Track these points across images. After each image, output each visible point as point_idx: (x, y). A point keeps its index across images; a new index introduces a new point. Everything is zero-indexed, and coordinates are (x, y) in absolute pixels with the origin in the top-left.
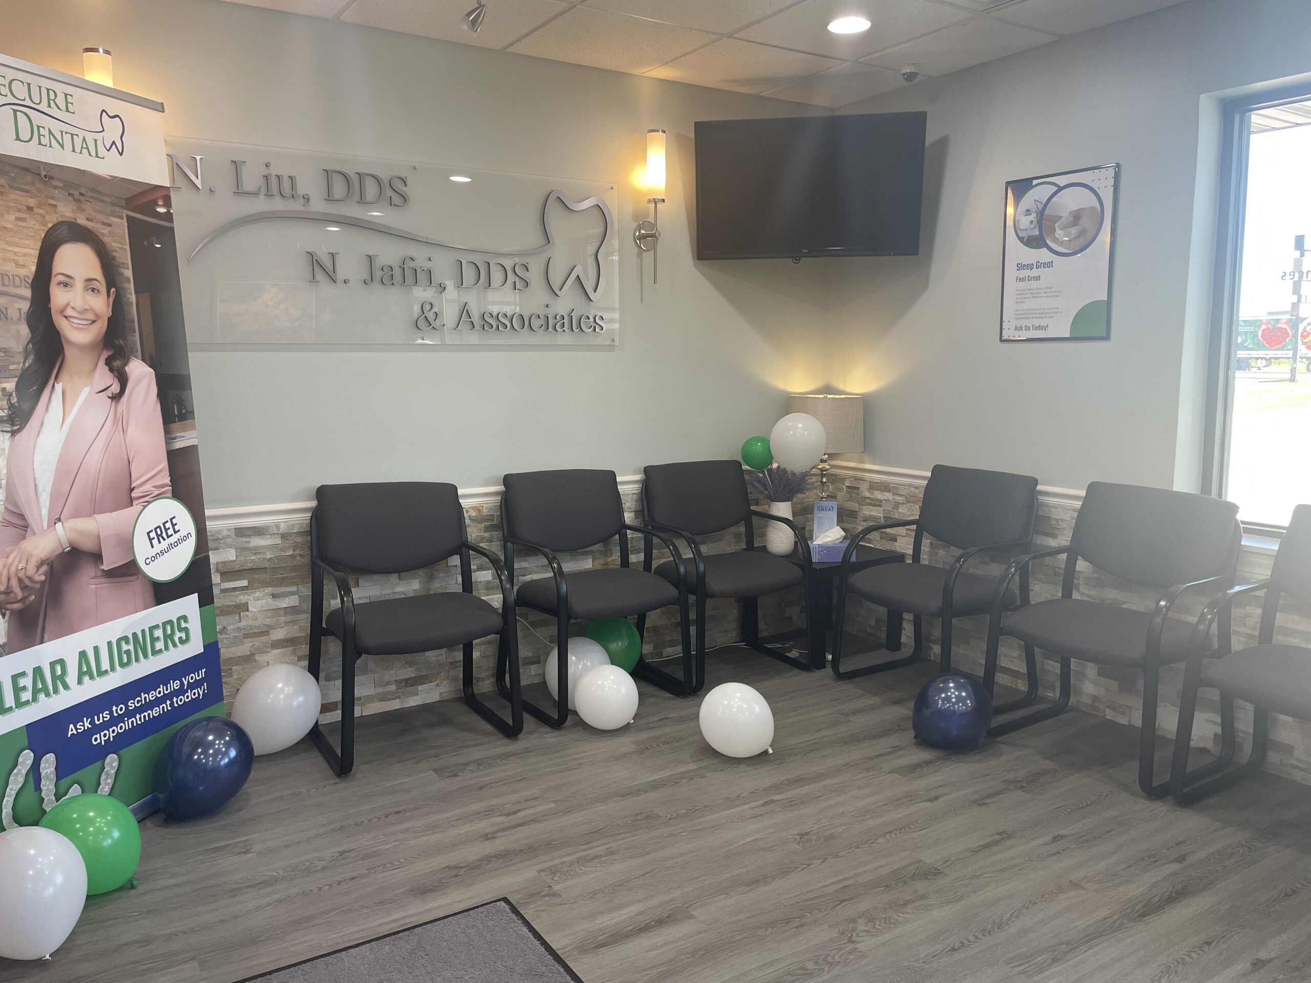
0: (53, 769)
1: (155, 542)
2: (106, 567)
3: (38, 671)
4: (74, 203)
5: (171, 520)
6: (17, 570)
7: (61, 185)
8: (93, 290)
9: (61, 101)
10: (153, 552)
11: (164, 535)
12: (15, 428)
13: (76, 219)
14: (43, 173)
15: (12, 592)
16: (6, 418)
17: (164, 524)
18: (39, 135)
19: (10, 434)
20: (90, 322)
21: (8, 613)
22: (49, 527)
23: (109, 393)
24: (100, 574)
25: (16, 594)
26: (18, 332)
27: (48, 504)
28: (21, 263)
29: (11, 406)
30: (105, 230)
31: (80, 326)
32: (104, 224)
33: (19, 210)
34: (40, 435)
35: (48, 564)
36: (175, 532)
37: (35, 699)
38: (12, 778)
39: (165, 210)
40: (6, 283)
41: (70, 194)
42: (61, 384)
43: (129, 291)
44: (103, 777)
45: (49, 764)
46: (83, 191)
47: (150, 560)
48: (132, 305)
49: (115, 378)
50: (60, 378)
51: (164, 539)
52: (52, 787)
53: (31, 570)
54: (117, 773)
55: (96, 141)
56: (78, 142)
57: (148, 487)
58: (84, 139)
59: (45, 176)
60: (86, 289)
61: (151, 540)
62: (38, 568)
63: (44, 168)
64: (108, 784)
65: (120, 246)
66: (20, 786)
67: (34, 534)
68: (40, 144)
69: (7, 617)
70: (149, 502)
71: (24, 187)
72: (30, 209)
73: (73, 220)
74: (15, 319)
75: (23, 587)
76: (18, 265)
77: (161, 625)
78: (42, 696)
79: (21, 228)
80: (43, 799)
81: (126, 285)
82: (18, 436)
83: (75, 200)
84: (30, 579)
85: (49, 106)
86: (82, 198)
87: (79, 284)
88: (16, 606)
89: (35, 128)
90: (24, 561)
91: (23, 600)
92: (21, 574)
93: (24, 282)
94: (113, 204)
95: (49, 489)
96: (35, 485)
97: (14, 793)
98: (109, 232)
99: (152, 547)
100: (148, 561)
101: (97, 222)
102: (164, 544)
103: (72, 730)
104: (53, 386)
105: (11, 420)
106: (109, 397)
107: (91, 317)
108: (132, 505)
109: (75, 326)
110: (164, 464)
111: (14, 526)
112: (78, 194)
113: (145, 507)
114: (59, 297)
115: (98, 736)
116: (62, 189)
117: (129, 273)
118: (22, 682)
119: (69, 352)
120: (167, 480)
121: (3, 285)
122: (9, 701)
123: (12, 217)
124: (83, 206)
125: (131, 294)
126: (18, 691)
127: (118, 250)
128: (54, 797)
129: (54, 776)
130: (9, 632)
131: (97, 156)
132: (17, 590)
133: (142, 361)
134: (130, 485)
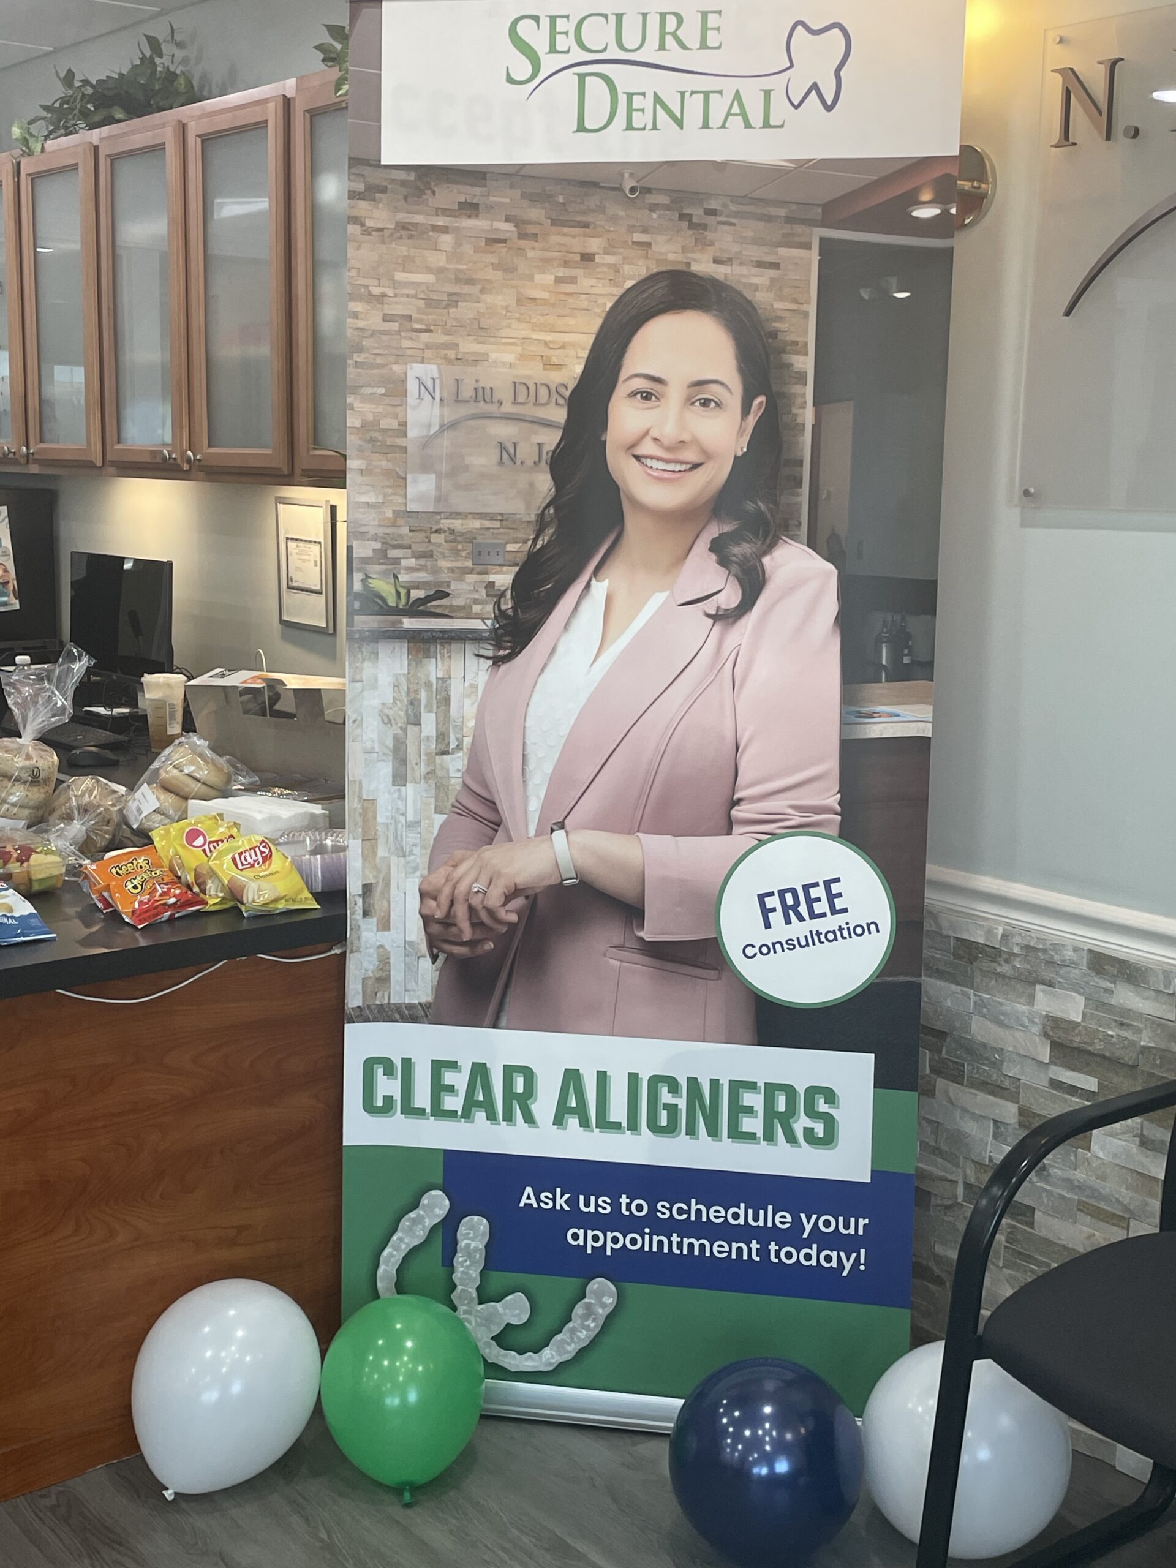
0: (481, 1246)
1: (776, 918)
2: (647, 934)
3: (480, 1071)
4: (689, 232)
5: (828, 884)
6: (469, 892)
7: (663, 199)
8: (706, 403)
9: (690, 33)
10: (769, 937)
11: (803, 909)
12: (501, 653)
13: (688, 264)
14: (628, 184)
15: (454, 925)
16: (486, 634)
17: (806, 888)
18: (630, 110)
19: (490, 662)
20: (689, 466)
21: (442, 957)
22: (540, 833)
23: (710, 606)
24: (632, 943)
25: (461, 931)
26: (531, 485)
27: (542, 794)
28: (555, 360)
29: (500, 615)
30: (760, 278)
31: (666, 475)
32: (760, 264)
33: (566, 264)
34: (546, 671)
35: (527, 897)
36: (834, 911)
37: (467, 1114)
38: (405, 1223)
39: (937, 211)
40: (521, 398)
41: (682, 217)
42: (606, 583)
43: (799, 401)
44: (579, 1310)
45: (474, 1233)
46: (713, 205)
47: (756, 950)
48: (804, 430)
49: (731, 578)
50: (603, 572)
51: (801, 919)
52: (475, 1273)
53: (494, 899)
54: (610, 1317)
55: (767, 94)
56: (719, 107)
57: (777, 804)
58: (737, 96)
59: (633, 190)
60: (690, 402)
61: (766, 912)
62: (508, 898)
63: (631, 175)
64: (588, 1328)
65: (794, 306)
66: (416, 1242)
68: (630, 127)
69: (440, 962)
70: (774, 836)
71: (579, 218)
72: (587, 258)
73: (683, 268)
74: (529, 463)
76: (548, 365)
77: (761, 1084)
78: (480, 1115)
79: (563, 297)
80: (455, 1286)
81: (797, 389)
82: (504, 668)
83: (692, 226)
84: (490, 912)
85: (662, 47)
86: (710, 220)
87: (675, 394)
88: (457, 950)
89: (622, 100)
90: (484, 879)
91: (471, 944)
92: (476, 901)
93: (555, 395)
94: (789, 220)
95: (549, 768)
96: (524, 755)
97: (404, 1248)
98: (772, 280)
99: (768, 925)
100: (750, 951)
101: (741, 264)
102: (799, 929)
103: (528, 1195)
104: (588, 585)
105: (496, 638)
106: (708, 615)
107: (691, 456)
108: (729, 833)
109: (655, 474)
110: (831, 764)
111: (475, 816)
112: (701, 212)
113: (761, 843)
114: (625, 418)
115: (581, 1232)
116: (667, 208)
117: (806, 363)
118: (449, 1078)
119: (633, 523)
120: (833, 800)
121: (515, 402)
122: (422, 1098)
123: (549, 279)
124: (710, 235)
125: (803, 406)
126: (439, 1089)
127: (787, 314)
128: (475, 1294)
129: (480, 1257)
130: (439, 989)
131: (766, 124)
132: (465, 925)
133: (809, 546)
134: (730, 794)
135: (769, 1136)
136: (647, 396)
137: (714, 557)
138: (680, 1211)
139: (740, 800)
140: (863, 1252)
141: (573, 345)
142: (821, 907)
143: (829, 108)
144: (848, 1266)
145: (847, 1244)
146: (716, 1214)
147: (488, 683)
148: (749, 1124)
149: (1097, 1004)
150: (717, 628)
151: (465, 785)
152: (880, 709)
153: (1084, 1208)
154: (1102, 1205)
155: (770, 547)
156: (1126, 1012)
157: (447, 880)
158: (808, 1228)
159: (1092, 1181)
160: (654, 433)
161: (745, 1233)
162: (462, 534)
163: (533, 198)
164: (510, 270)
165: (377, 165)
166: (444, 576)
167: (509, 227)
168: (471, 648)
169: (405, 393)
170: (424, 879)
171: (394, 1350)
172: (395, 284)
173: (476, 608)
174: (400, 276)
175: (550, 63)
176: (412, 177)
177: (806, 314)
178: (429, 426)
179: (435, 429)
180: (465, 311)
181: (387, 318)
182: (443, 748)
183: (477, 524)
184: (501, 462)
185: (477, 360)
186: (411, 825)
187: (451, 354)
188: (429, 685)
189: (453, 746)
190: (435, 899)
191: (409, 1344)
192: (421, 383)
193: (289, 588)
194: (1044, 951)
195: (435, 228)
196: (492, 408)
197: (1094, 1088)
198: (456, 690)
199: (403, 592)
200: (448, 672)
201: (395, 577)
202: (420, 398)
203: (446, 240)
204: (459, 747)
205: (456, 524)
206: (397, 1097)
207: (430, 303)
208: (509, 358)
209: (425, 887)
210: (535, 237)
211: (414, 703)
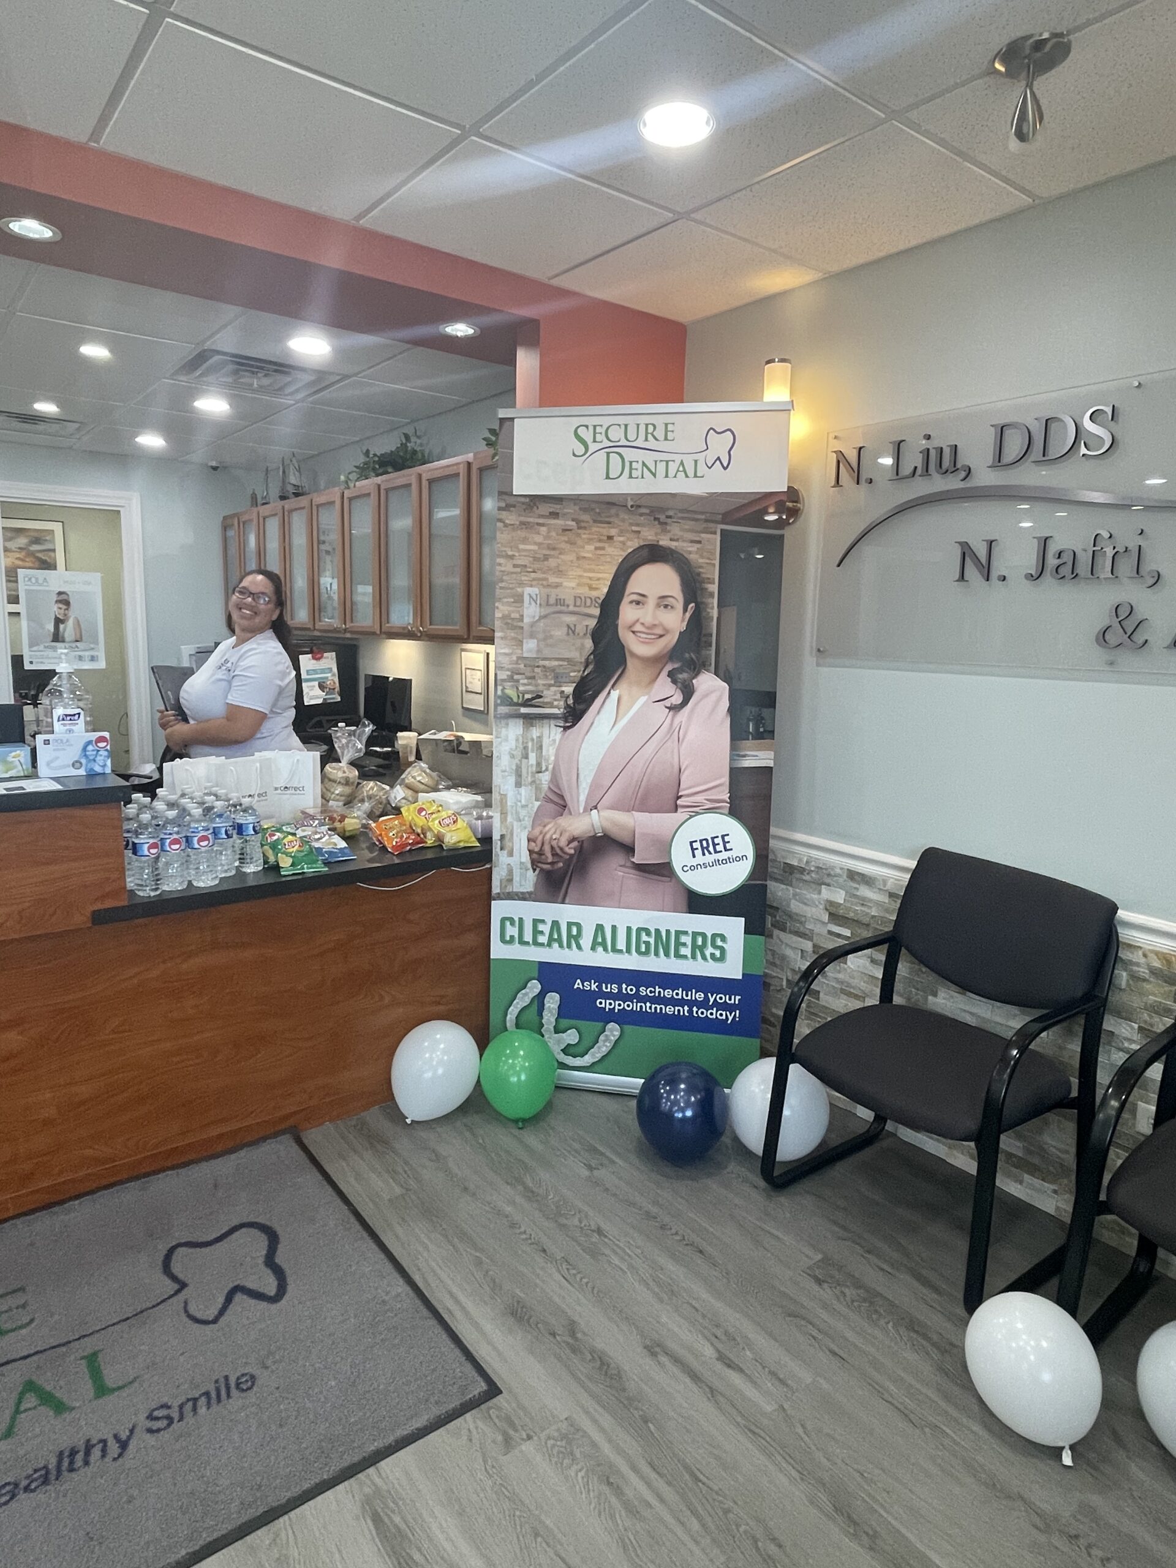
0: (556, 1007)
1: (698, 853)
2: (635, 860)
3: (555, 924)
4: (658, 526)
5: (723, 837)
6: (551, 838)
7: (647, 511)
8: (666, 606)
9: (660, 434)
10: (694, 862)
11: (711, 849)
12: (567, 725)
13: (658, 541)
14: (630, 503)
15: (544, 854)
16: (560, 716)
17: (713, 838)
18: (631, 469)
19: (562, 729)
20: (658, 636)
21: (538, 870)
22: (585, 810)
23: (668, 703)
24: (629, 864)
25: (547, 857)
26: (583, 645)
27: (586, 792)
28: (594, 586)
29: (567, 706)
30: (694, 548)
31: (647, 640)
32: (692, 541)
33: (600, 541)
34: (589, 733)
35: (579, 842)
36: (726, 850)
37: (549, 945)
38: (519, 995)
39: (776, 517)
40: (578, 603)
41: (655, 519)
42: (618, 691)
44: (602, 1038)
45: (553, 1001)
46: (671, 513)
47: (688, 868)
48: (712, 620)
49: (678, 690)
50: (616, 686)
51: (710, 853)
52: (553, 1020)
53: (563, 842)
54: (616, 1042)
55: (696, 461)
56: (673, 468)
57: (699, 798)
58: (682, 463)
59: (632, 506)
60: (658, 606)
61: (693, 850)
62: (570, 842)
63: (631, 499)
64: (606, 1046)
65: (708, 561)
66: (526, 1004)
67: (571, 814)
69: (537, 872)
70: (698, 813)
71: (607, 519)
72: (610, 538)
73: (655, 543)
74: (581, 634)
75: (554, 854)
76: (591, 588)
77: (690, 932)
78: (556, 945)
79: (598, 556)
80: (543, 1026)
81: (710, 600)
82: (568, 732)
83: (661, 523)
84: (561, 849)
85: (646, 440)
86: (669, 521)
87: (651, 602)
88: (545, 866)
89: (627, 465)
90: (558, 832)
91: (552, 863)
92: (554, 843)
94: (706, 521)
95: (589, 781)
96: (578, 774)
97: (520, 1007)
98: (698, 549)
99: (694, 856)
100: (685, 869)
101: (683, 541)
102: (709, 858)
103: (578, 984)
104: (609, 693)
105: (565, 718)
106: (666, 707)
107: (659, 631)
108: (676, 812)
109: (642, 640)
110: (725, 779)
111: (554, 803)
112: (664, 517)
113: (691, 817)
114: (628, 613)
115: (603, 1001)
116: (648, 515)
117: (714, 588)
118: (541, 927)
119: (630, 662)
120: (726, 796)
121: (575, 606)
122: (528, 937)
123: (592, 547)
124: (668, 528)
125: (713, 608)
126: (536, 932)
127: (704, 565)
128: (552, 1029)
129: (555, 1012)
130: (536, 885)
131: (696, 476)
132: (549, 855)
133: (715, 674)
134: (675, 791)
135: (694, 957)
136: (638, 603)
137: (670, 680)
138: (651, 992)
139: (681, 796)
140: (738, 1012)
141: (604, 579)
142: (720, 848)
143: (725, 468)
144: (730, 1018)
145: (730, 1008)
146: (668, 993)
147: (561, 740)
148: (684, 951)
149: (851, 895)
150: (671, 713)
151: (550, 788)
152: (748, 753)
153: (843, 991)
154: (852, 990)
155: (696, 676)
156: (864, 899)
157: (541, 833)
158: (712, 1000)
159: (847, 979)
160: (642, 621)
161: (681, 1002)
162: (549, 668)
163: (584, 510)
164: (572, 543)
165: (512, 495)
166: (541, 688)
167: (574, 523)
168: (553, 722)
169: (523, 602)
170: (530, 832)
171: (515, 1056)
172: (519, 550)
173: (556, 703)
174: (521, 547)
175: (593, 447)
176: (528, 500)
177: (714, 565)
178: (534, 617)
179: (537, 618)
180: (552, 563)
181: (515, 566)
182: (539, 770)
183: (556, 663)
184: (568, 634)
185: (557, 586)
186: (523, 806)
187: (545, 583)
188: (532, 740)
189: (544, 769)
190: (535, 842)
191: (522, 1053)
192: (531, 597)
193: (467, 691)
194: (826, 869)
195: (538, 524)
196: (564, 608)
197: (849, 935)
198: (546, 742)
199: (521, 695)
200: (542, 733)
201: (517, 688)
202: (530, 604)
203: (543, 530)
204: (547, 770)
205: (547, 663)
206: (516, 936)
207: (536, 559)
208: (573, 584)
209: (530, 836)
210: (585, 528)
211: (525, 748)
